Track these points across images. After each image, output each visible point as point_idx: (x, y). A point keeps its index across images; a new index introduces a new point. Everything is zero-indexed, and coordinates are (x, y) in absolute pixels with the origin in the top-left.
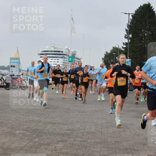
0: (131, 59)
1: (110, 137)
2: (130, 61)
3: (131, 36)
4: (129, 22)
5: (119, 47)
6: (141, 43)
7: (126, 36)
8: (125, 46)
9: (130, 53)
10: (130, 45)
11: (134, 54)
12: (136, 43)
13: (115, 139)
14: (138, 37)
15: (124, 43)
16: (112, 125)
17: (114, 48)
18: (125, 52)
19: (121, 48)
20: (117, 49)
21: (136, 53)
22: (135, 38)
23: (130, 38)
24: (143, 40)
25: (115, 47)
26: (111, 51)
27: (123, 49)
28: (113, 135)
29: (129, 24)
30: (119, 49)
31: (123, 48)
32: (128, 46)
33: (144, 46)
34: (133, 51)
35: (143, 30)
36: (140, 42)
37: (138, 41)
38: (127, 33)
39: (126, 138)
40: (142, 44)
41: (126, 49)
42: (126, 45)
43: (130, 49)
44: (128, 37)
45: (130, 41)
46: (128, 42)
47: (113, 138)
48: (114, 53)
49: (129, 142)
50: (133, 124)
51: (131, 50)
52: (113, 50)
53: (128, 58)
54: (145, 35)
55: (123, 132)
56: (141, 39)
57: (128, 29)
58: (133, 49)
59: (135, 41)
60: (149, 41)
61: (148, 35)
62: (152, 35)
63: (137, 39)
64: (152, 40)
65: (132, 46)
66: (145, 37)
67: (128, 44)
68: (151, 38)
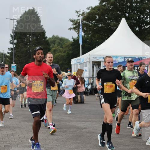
0: (16, 64)
2: (15, 66)
3: (16, 41)
4: (14, 28)
5: (5, 53)
6: (26, 48)
7: (11, 42)
9: (15, 58)
10: (15, 50)
11: (19, 59)
12: (20, 48)
13: (4, 143)
14: (22, 42)
15: (9, 49)
18: (10, 57)
20: (2, 54)
21: (20, 58)
22: (20, 43)
23: (15, 44)
24: (28, 45)
27: (8, 55)
28: (3, 139)
29: (14, 29)
30: (5, 55)
31: (8, 53)
32: (13, 51)
33: (29, 51)
34: (18, 56)
35: (28, 35)
36: (25, 47)
37: (23, 47)
38: (12, 39)
39: (15, 142)
40: (27, 48)
41: (11, 54)
42: (11, 50)
43: (15, 54)
44: (13, 42)
45: (15, 46)
46: (13, 47)
47: (2, 142)
50: (21, 128)
51: (16, 56)
53: (14, 63)
54: (29, 40)
56: (26, 44)
57: (13, 34)
58: (18, 54)
59: (20, 46)
60: (33, 46)
61: (33, 40)
62: (37, 40)
63: (22, 44)
64: (37, 45)
65: (17, 51)
66: (30, 42)
67: (13, 49)
68: (36, 43)
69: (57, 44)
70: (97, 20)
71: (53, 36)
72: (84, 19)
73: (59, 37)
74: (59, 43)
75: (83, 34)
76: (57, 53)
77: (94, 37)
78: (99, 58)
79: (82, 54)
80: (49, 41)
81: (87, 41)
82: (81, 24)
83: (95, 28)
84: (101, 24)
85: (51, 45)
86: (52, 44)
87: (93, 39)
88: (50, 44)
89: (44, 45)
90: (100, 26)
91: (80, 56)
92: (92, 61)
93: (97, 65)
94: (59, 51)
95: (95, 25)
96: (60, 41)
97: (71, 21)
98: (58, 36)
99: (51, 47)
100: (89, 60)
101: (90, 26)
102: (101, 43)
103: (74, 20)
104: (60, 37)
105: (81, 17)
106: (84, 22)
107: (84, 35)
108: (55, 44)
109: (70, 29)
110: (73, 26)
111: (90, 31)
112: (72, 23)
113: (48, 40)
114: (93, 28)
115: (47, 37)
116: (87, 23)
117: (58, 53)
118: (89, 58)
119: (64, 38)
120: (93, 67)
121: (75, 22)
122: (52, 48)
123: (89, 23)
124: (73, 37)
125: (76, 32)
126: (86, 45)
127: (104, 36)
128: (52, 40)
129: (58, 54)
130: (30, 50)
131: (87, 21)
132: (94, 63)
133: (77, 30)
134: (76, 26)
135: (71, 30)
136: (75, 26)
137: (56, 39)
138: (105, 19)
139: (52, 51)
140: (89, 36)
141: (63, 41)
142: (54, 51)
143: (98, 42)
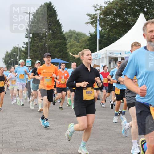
0: (32, 58)
1: (11, 137)
2: (30, 60)
3: (31, 35)
5: (20, 47)
6: (41, 43)
7: (27, 36)
8: (25, 46)
9: (30, 52)
11: (35, 54)
12: (36, 42)
13: (16, 139)
14: (38, 36)
15: (24, 43)
16: (13, 125)
17: (14, 48)
18: (25, 52)
19: (22, 47)
20: (17, 48)
21: (36, 52)
22: (36, 37)
23: (30, 38)
24: (44, 39)
25: (16, 46)
26: (11, 51)
27: (23, 49)
28: (15, 135)
29: (29, 23)
30: (20, 49)
31: (23, 47)
32: (28, 46)
34: (34, 51)
36: (40, 41)
37: (39, 41)
38: (28, 33)
39: (28, 138)
40: (43, 43)
41: (26, 48)
42: (26, 44)
43: (30, 49)
44: (28, 36)
45: (30, 41)
46: (28, 42)
47: (14, 138)
48: (14, 53)
49: (31, 142)
50: (34, 124)
51: (32, 50)
52: (14, 50)
53: (29, 57)
54: (45, 34)
55: (24, 132)
56: (42, 38)
58: (33, 49)
59: (35, 41)
60: (49, 40)
61: (49, 35)
62: (53, 34)
63: (38, 38)
64: (53, 39)
65: (32, 46)
66: (46, 36)
67: (29, 44)
68: (52, 37)
69: (74, 39)
70: (114, 15)
71: (70, 31)
72: (101, 14)
73: (76, 32)
74: (76, 38)
75: (100, 29)
76: (73, 47)
77: (112, 32)
78: (116, 53)
79: (99, 50)
81: (104, 36)
82: (98, 18)
83: (113, 23)
84: (119, 18)
85: (67, 40)
86: (69, 39)
87: (111, 34)
88: (67, 38)
89: (61, 40)
90: (118, 20)
91: (97, 51)
92: (109, 57)
93: (114, 60)
94: (75, 46)
95: (113, 20)
96: (76, 36)
97: (88, 15)
98: (74, 30)
99: (68, 41)
100: (106, 55)
101: (108, 21)
102: (119, 38)
103: (92, 15)
104: (77, 32)
105: (98, 12)
106: (102, 16)
107: (102, 30)
108: (71, 39)
109: (87, 23)
110: (90, 21)
111: (107, 26)
112: (89, 17)
113: (64, 35)
114: (111, 23)
115: (63, 32)
116: (105, 18)
117: (75, 47)
118: (106, 54)
119: (81, 33)
120: (110, 63)
121: (93, 16)
122: (68, 43)
123: (107, 17)
124: (90, 32)
125: (93, 26)
126: (103, 41)
127: (121, 32)
128: (69, 34)
129: (75, 49)
130: (46, 45)
131: (105, 16)
132: (111, 59)
133: (94, 25)
136: (92, 20)
137: (72, 34)
138: (123, 14)
139: (68, 46)
140: (106, 31)
141: (80, 36)
142: (71, 46)
143: (115, 37)
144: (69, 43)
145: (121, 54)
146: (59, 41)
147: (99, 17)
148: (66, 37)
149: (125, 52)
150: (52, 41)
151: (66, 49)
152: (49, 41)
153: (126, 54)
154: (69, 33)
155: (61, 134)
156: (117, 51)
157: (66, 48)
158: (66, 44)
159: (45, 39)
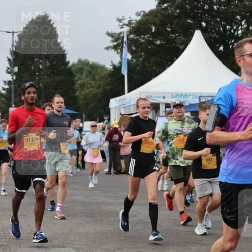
3: (16, 69)
4: (12, 46)
7: (9, 70)
8: (7, 87)
9: (15, 97)
10: (15, 83)
14: (28, 71)
15: (5, 82)
18: (7, 96)
19: (1, 89)
22: (23, 72)
23: (15, 73)
27: (3, 92)
29: (13, 49)
31: (4, 89)
32: (12, 86)
33: (39, 85)
35: (37, 58)
36: (32, 79)
37: (28, 78)
38: (10, 65)
40: (35, 81)
41: (8, 91)
42: (8, 84)
43: (15, 92)
44: (11, 71)
45: (14, 78)
46: (11, 80)
50: (26, 216)
53: (13, 106)
54: (39, 67)
56: (34, 74)
57: (11, 58)
59: (23, 78)
60: (46, 77)
61: (46, 68)
62: (51, 67)
63: (27, 74)
64: (52, 75)
65: (18, 86)
66: (40, 70)
67: (12, 83)
68: (50, 72)
69: (86, 75)
70: (152, 34)
71: (80, 61)
72: (130, 32)
73: (89, 63)
74: (90, 72)
76: (85, 88)
77: (148, 62)
78: (157, 97)
79: (129, 91)
80: (73, 69)
81: (136, 69)
82: (125, 39)
83: (150, 48)
84: (160, 39)
85: (75, 76)
86: (78, 75)
87: (147, 65)
88: (74, 74)
89: (64, 76)
90: (158, 43)
91: (124, 94)
93: (154, 109)
94: (89, 86)
95: (150, 43)
96: (90, 69)
97: (109, 34)
98: (87, 60)
99: (76, 78)
101: (141, 44)
102: (160, 72)
103: (115, 34)
104: (91, 63)
105: (126, 29)
106: (132, 36)
107: (132, 59)
108: (82, 74)
109: (107, 48)
110: (112, 44)
111: (141, 51)
112: (110, 38)
113: (70, 68)
114: (147, 48)
115: (68, 62)
116: (137, 39)
117: (88, 88)
119: (98, 64)
121: (117, 36)
122: (77, 80)
123: (140, 38)
124: (112, 62)
125: (118, 53)
126: (134, 77)
127: (165, 61)
128: (78, 66)
129: (88, 91)
130: (41, 84)
131: (137, 36)
133: (119, 51)
134: (118, 43)
135: (110, 50)
136: (115, 44)
137: (83, 66)
138: (167, 31)
139: (77, 86)
140: (139, 60)
141: (95, 69)
142: (82, 85)
143: (154, 70)
144: (79, 82)
145: (164, 98)
146: (62, 78)
147: (127, 38)
148: (73, 71)
149: (172, 95)
150: (50, 79)
151: (74, 91)
152: (46, 79)
153: (173, 97)
154: (78, 64)
155: (70, 231)
156: (159, 93)
157: (74, 89)
158: (73, 83)
159: (38, 75)
